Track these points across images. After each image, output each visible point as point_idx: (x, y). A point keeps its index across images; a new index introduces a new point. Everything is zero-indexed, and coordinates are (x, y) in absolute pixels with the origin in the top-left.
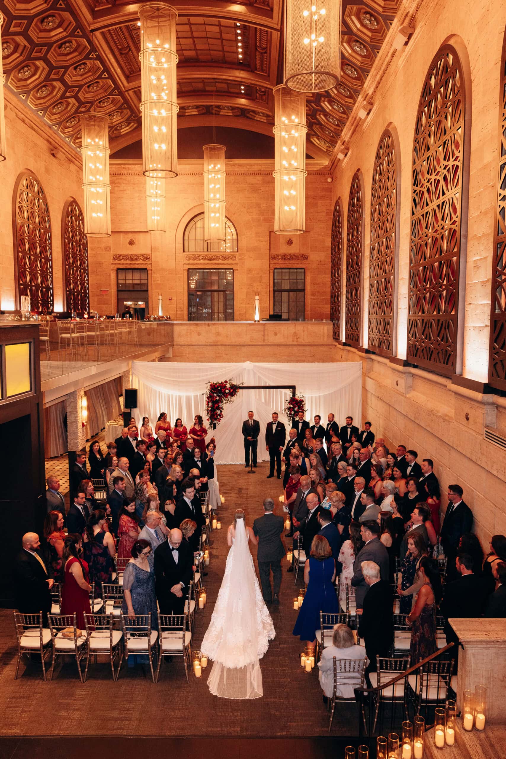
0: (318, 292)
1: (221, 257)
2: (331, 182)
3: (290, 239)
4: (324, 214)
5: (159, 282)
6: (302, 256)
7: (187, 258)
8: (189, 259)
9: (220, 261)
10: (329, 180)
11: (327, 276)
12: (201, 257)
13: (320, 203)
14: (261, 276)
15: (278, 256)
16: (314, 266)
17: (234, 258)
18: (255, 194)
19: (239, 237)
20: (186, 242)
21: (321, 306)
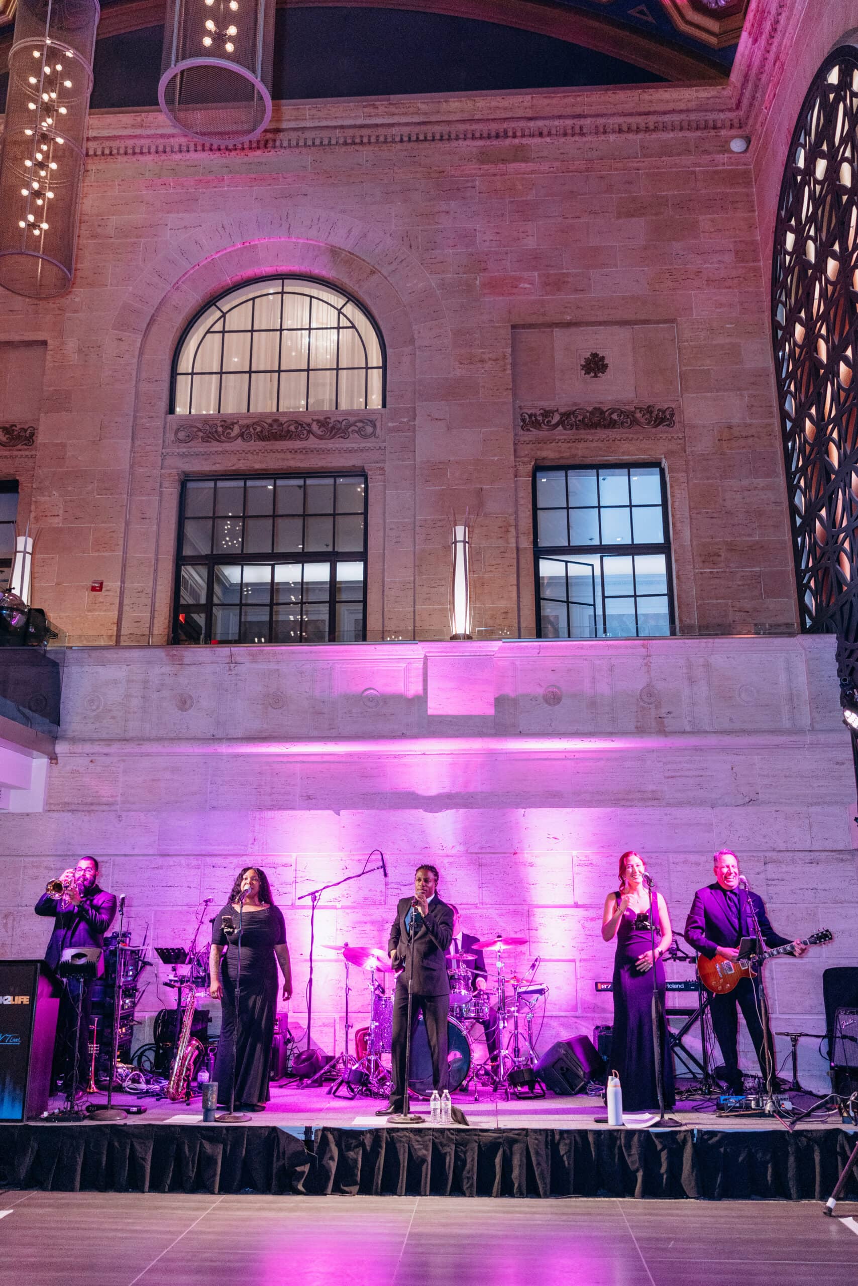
0: (732, 548)
1: (315, 427)
2: (746, 151)
3: (595, 355)
4: (728, 258)
5: (57, 522)
6: (649, 410)
7: (181, 435)
8: (190, 438)
9: (312, 442)
10: (737, 145)
11: (761, 482)
12: (236, 430)
13: (705, 221)
14: (481, 489)
15: (547, 414)
16: (703, 445)
17: (369, 429)
18: (453, 203)
19: (389, 351)
20: (183, 383)
21: (747, 605)
